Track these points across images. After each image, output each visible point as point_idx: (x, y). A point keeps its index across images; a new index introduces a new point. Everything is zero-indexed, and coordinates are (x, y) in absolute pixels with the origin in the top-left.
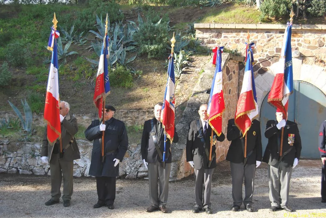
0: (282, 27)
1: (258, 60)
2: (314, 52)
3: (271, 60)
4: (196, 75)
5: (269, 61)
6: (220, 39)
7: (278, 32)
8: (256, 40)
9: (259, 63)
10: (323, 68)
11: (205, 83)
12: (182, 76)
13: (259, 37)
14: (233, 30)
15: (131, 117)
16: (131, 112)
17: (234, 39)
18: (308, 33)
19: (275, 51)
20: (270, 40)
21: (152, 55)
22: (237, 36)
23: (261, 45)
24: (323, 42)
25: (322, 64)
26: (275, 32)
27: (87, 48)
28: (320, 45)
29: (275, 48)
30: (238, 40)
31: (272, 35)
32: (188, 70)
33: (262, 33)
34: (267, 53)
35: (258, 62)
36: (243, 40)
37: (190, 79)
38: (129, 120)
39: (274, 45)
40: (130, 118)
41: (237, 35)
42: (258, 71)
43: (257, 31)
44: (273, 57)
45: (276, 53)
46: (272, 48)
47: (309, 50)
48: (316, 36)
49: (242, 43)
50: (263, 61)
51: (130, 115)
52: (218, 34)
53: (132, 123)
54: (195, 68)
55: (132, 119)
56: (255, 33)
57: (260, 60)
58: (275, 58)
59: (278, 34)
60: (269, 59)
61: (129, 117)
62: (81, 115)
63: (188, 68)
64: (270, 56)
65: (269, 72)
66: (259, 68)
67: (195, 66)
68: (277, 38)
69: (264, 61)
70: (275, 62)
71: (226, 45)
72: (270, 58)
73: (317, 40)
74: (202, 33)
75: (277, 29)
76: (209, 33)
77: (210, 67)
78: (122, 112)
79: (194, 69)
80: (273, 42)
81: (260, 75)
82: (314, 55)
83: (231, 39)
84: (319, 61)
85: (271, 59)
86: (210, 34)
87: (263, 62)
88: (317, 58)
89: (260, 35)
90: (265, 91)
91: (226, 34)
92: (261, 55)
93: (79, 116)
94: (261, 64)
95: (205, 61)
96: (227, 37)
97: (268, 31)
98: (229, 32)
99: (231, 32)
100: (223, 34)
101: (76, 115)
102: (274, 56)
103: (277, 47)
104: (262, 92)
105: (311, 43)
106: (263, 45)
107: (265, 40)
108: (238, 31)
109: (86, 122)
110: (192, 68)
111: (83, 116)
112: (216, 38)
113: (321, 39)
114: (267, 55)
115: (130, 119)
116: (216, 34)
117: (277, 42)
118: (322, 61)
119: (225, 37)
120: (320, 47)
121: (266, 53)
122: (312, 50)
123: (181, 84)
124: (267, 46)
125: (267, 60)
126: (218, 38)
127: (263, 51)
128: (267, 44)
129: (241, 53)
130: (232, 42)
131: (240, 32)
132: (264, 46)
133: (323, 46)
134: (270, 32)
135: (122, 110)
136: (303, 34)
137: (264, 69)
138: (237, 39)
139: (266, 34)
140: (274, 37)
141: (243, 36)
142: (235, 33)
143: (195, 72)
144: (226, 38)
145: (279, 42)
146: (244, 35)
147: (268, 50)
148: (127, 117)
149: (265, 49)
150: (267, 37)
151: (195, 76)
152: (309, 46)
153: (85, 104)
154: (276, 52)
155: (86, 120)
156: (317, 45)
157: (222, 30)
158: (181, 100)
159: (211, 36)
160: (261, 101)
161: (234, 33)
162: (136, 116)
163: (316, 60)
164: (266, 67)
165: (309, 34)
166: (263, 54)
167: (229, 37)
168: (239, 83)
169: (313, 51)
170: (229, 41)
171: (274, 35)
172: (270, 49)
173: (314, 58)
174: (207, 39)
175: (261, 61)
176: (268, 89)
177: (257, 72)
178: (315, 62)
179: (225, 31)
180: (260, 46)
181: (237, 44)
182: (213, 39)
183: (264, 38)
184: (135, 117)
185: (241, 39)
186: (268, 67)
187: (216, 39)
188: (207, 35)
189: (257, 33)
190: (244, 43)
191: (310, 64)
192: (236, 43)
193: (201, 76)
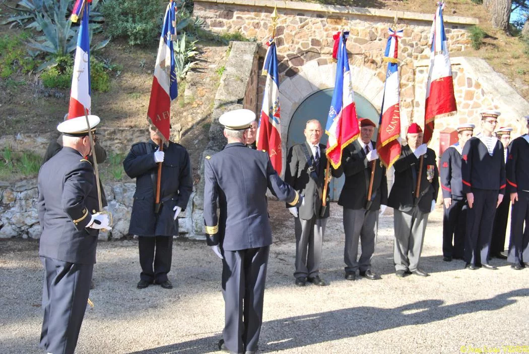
0: (322, 8)
1: (286, 56)
2: (363, 48)
3: (305, 57)
4: (212, 74)
5: (302, 57)
6: (231, 21)
7: (315, 15)
8: (284, 25)
9: (287, 61)
10: (374, 72)
11: (232, 88)
12: (191, 75)
13: (287, 20)
14: (250, 8)
15: (120, 140)
16: (120, 131)
17: (252, 21)
18: (356, 19)
19: (310, 43)
20: (303, 27)
21: (136, 39)
22: (257, 18)
23: (291, 33)
24: (375, 33)
25: (373, 65)
26: (310, 15)
27: (4, 23)
28: (371, 38)
29: (310, 39)
30: (258, 24)
31: (306, 19)
32: (197, 66)
33: (293, 16)
34: (299, 46)
35: (286, 59)
36: (265, 24)
37: (204, 80)
38: (117, 145)
39: (310, 35)
40: (118, 141)
41: (256, 16)
42: (285, 71)
43: (285, 11)
44: (307, 52)
45: (312, 47)
46: (306, 39)
47: (357, 44)
48: (367, 24)
49: (263, 29)
50: (293, 58)
51: (118, 136)
52: (228, 13)
53: (121, 149)
54: (208, 63)
55: (121, 143)
56: (283, 15)
57: (288, 56)
58: (310, 54)
59: (315, 18)
60: (301, 55)
61: (116, 139)
62: (32, 136)
63: (197, 64)
64: (304, 50)
65: (301, 73)
66: (288, 67)
67: (206, 60)
68: (314, 24)
69: (295, 58)
70: (310, 60)
71: (240, 30)
72: (303, 54)
73: (368, 31)
74: (204, 9)
75: (314, 11)
76: (215, 10)
77: (234, 63)
78: (105, 131)
79: (207, 65)
80: (307, 30)
81: (288, 79)
82: (363, 52)
83: (247, 21)
84: (369, 62)
85: (305, 55)
86: (216, 12)
87: (294, 60)
88: (366, 57)
89: (290, 18)
90: (295, 103)
91: (240, 14)
92: (291, 49)
93: (29, 137)
94: (290, 62)
95: (221, 54)
96: (241, 18)
97: (301, 13)
98: (244, 11)
99: (248, 11)
100: (235, 13)
101: (22, 134)
102: (309, 51)
103: (313, 37)
104: (291, 104)
105: (359, 34)
106: (293, 33)
107: (296, 26)
108: (258, 10)
109: (42, 146)
110: (203, 64)
111: (36, 136)
112: (225, 18)
113: (373, 30)
114: (299, 48)
115: (118, 143)
116: (225, 12)
117: (313, 29)
118: (373, 62)
119: (238, 18)
120: (372, 40)
121: (297, 46)
122: (361, 44)
123: (192, 88)
124: (298, 36)
125: (299, 57)
126: (228, 19)
127: (293, 43)
128: (299, 33)
129: (262, 43)
130: (248, 27)
131: (260, 11)
132: (296, 34)
133: (376, 39)
134: (303, 15)
135: (105, 128)
136: (349, 21)
137: (295, 70)
138: (256, 21)
139: (298, 18)
140: (310, 23)
141: (265, 18)
142: (253, 13)
143: (209, 70)
144: (239, 20)
145: (316, 30)
146: (266, 16)
147: (301, 41)
148: (113, 139)
149: (296, 39)
150: (299, 23)
151: (211, 76)
152: (357, 39)
153: (33, 117)
154: (312, 45)
155: (42, 144)
156: (368, 38)
157: (235, 7)
158: (199, 113)
159: (216, 15)
160: (289, 117)
161: (251, 13)
162: (128, 138)
163: (366, 59)
164: (297, 67)
165: (358, 21)
166: (293, 47)
167: (244, 19)
168: (258, 89)
169: (362, 46)
170: (245, 25)
171: (309, 19)
172: (303, 40)
173: (363, 56)
174: (211, 19)
175: (290, 58)
176: (300, 99)
177: (284, 73)
178: (365, 62)
179: (239, 8)
180: (290, 35)
181: (257, 30)
182: (221, 19)
183: (294, 23)
184: (126, 139)
185: (262, 23)
186: (299, 67)
187: (225, 21)
188: (210, 13)
189: (285, 14)
190: (266, 28)
191: (358, 65)
192: (255, 28)
193: (223, 77)
